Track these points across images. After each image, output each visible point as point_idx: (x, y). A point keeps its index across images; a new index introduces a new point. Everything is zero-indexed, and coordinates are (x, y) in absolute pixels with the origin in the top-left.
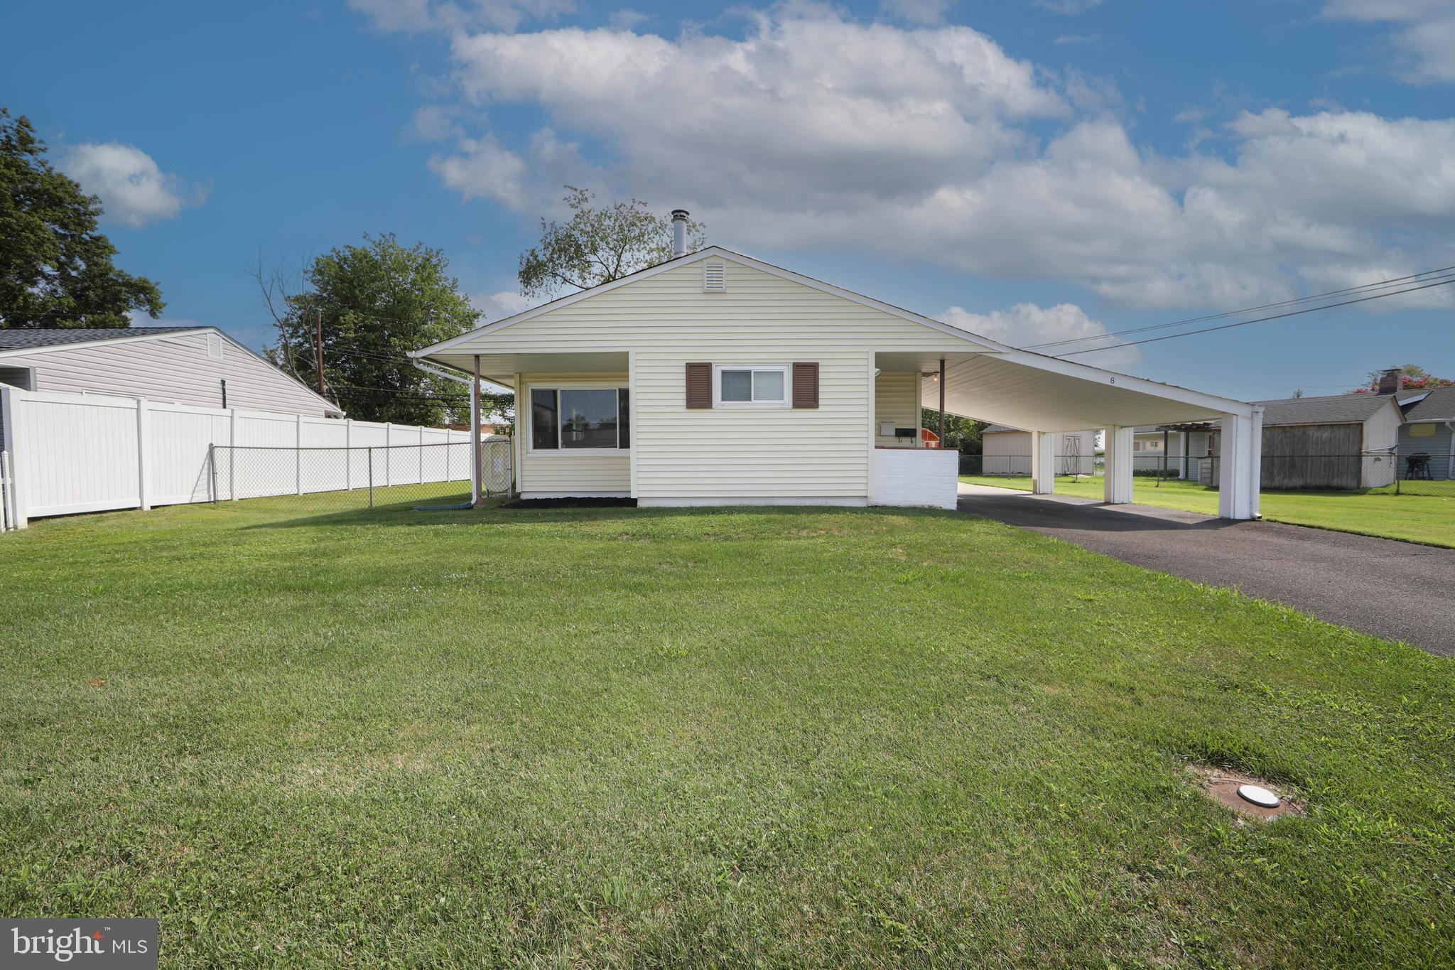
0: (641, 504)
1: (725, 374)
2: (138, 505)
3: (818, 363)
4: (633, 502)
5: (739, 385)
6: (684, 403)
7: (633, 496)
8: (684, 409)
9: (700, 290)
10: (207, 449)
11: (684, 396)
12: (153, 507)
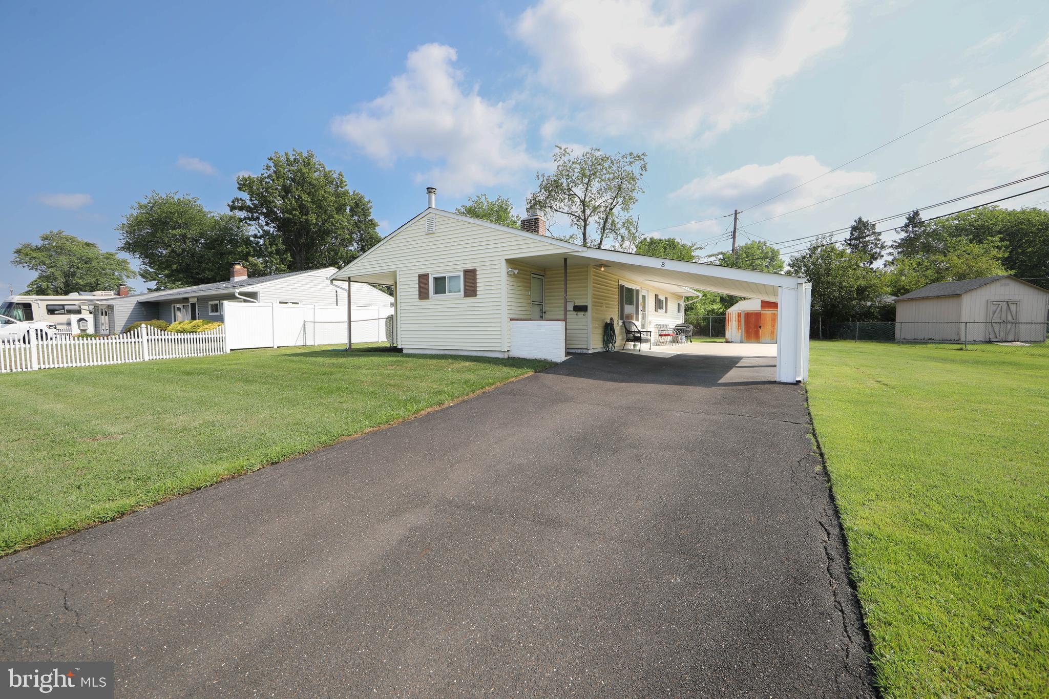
0: (405, 351)
1: (436, 279)
2: (272, 346)
3: (476, 269)
4: (401, 350)
5: (441, 284)
6: (418, 296)
7: (399, 347)
8: (418, 300)
9: (424, 234)
10: (303, 323)
11: (417, 293)
12: (278, 347)
